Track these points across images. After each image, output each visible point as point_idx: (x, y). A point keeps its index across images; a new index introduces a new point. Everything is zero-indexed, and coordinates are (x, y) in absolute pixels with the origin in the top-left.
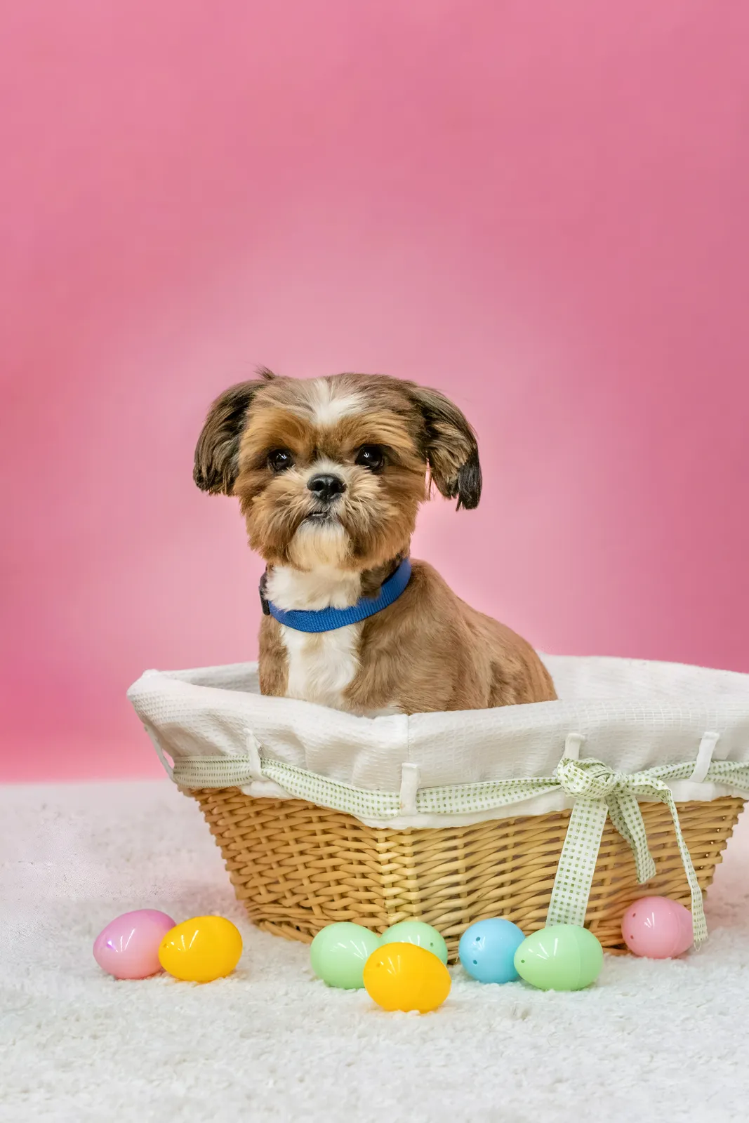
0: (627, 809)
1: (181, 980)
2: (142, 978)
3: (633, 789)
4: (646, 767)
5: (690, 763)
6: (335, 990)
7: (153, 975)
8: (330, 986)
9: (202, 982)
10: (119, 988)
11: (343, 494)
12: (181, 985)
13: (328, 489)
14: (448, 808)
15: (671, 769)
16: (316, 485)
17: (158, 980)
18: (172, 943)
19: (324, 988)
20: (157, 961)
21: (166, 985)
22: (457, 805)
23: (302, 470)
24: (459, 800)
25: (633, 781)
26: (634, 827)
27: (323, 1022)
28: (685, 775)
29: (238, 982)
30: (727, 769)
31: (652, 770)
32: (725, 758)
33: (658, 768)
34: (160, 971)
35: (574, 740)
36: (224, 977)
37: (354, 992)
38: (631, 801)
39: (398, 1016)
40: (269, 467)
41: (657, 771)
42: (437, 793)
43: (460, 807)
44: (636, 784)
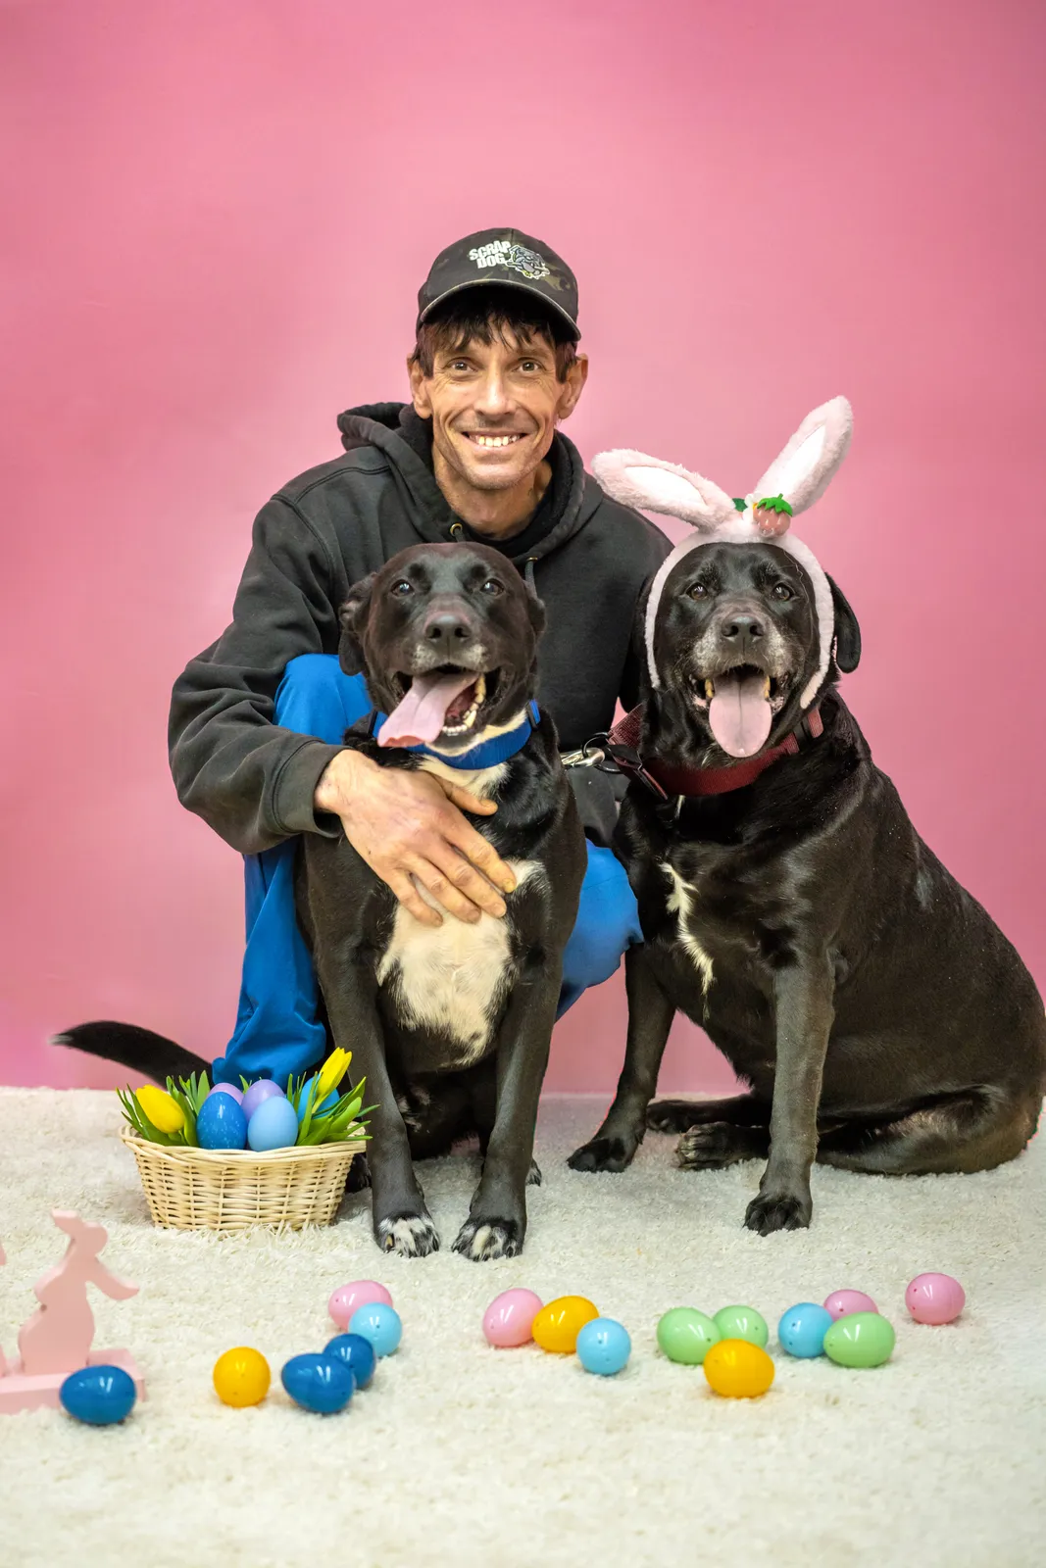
2: (518, 1346)
7: (524, 1344)
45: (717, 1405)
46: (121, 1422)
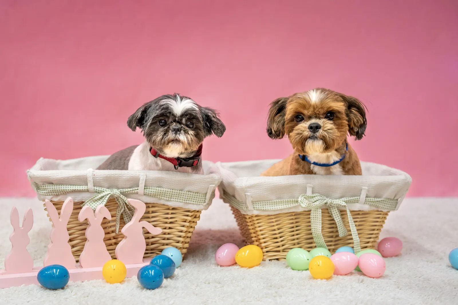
0: (333, 211)
1: (242, 267)
2: (229, 266)
3: (334, 205)
4: (341, 197)
5: (358, 197)
6: (295, 271)
7: (233, 265)
8: (293, 269)
9: (250, 268)
10: (222, 270)
11: (320, 130)
12: (242, 269)
13: (314, 128)
14: (264, 208)
15: (350, 199)
16: (311, 128)
17: (235, 267)
18: (240, 255)
19: (291, 270)
20: (235, 260)
21: (238, 269)
22: (268, 207)
23: (306, 122)
24: (269, 206)
25: (334, 202)
26: (336, 217)
27: (293, 284)
28: (357, 201)
29: (262, 268)
30: (374, 200)
31: (343, 199)
32: (374, 196)
33: (345, 198)
34: (235, 264)
35: (310, 187)
36: (257, 266)
37: (301, 272)
38: (335, 208)
39: (319, 281)
40: (295, 121)
41: (344, 199)
42: (261, 203)
43: (269, 208)
44: (334, 203)
45: (313, 282)
46: (63, 288)
